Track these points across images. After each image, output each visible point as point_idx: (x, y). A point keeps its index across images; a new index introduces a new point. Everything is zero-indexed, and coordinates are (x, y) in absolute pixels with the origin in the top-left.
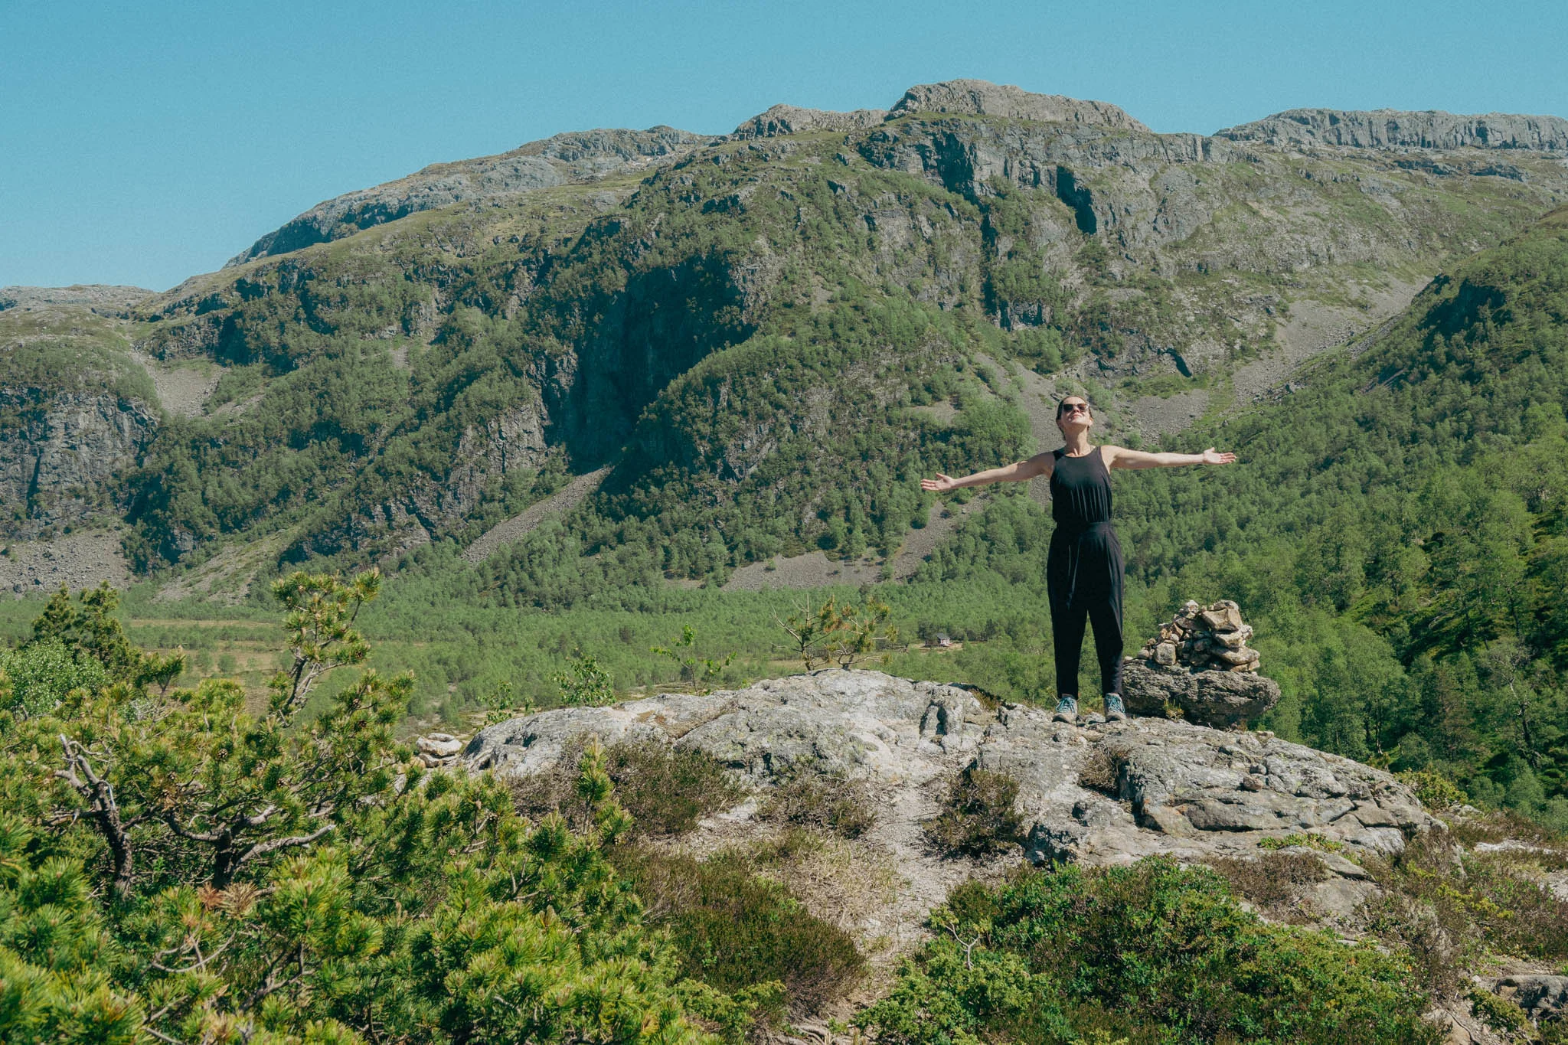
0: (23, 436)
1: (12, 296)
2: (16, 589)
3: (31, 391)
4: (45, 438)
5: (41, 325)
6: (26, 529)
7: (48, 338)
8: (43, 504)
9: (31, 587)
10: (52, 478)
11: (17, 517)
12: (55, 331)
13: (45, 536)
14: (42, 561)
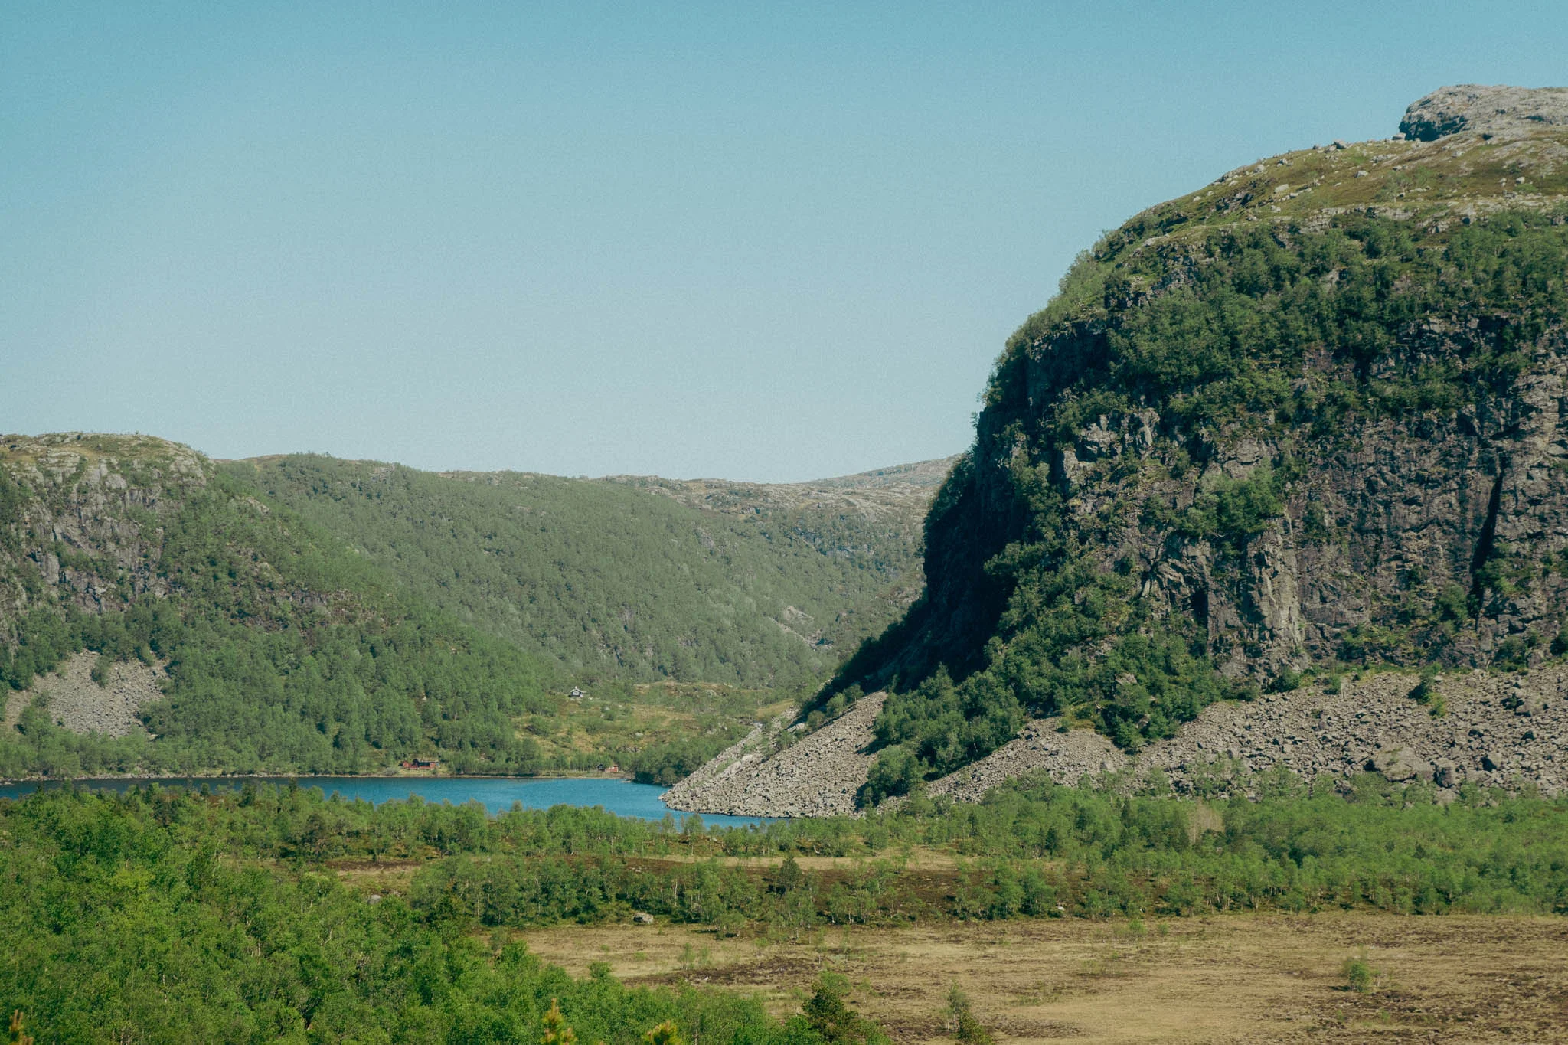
0: (1465, 426)
1: (1456, 107)
2: (1440, 778)
3: (1486, 323)
4: (1513, 432)
5: (1514, 172)
6: (1466, 639)
7: (1528, 202)
8: (1507, 585)
9: (1474, 775)
10: (1525, 525)
11: (1448, 614)
12: (1544, 186)
13: (1509, 659)
14: (1502, 716)
